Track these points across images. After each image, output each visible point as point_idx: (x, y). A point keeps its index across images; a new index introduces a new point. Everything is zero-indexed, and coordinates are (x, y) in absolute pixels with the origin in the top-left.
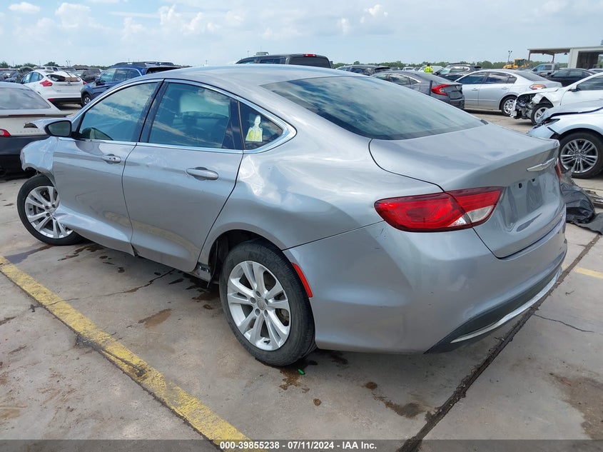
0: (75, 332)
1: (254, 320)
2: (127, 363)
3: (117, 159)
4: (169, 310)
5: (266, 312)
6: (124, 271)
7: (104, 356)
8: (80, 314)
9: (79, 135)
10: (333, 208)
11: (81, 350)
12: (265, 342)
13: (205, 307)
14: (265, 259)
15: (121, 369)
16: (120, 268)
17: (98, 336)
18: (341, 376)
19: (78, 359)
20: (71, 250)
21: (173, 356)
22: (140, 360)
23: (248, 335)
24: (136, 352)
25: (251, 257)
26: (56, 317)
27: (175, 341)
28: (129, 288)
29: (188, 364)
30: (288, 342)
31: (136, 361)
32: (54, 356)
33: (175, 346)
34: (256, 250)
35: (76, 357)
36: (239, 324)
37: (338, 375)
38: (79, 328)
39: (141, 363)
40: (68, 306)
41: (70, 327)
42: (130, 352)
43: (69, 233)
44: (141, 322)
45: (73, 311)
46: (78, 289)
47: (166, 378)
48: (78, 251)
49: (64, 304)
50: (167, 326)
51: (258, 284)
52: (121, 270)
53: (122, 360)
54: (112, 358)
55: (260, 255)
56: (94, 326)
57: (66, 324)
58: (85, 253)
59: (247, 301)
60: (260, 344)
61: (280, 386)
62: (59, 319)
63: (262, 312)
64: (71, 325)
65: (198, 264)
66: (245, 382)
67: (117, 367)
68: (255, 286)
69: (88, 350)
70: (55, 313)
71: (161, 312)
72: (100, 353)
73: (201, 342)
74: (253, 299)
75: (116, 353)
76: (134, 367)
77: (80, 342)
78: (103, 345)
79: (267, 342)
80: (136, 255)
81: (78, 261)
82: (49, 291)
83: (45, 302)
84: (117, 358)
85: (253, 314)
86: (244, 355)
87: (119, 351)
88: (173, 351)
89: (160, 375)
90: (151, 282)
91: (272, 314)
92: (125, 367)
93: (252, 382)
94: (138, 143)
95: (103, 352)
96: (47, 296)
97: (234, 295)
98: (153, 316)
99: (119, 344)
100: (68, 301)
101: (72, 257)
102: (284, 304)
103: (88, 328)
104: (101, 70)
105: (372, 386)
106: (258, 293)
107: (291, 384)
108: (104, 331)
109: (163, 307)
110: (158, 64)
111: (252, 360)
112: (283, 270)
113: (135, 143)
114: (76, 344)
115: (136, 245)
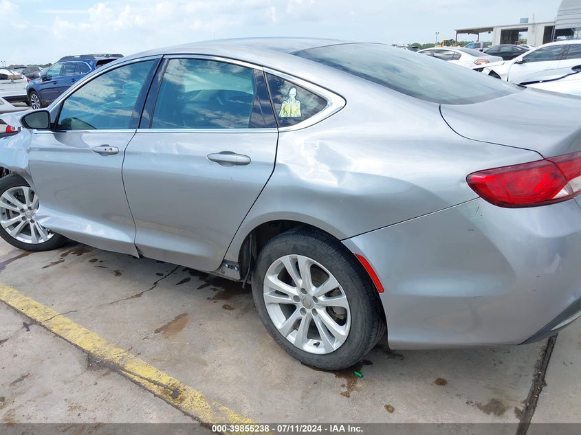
0: (83, 351)
1: (299, 321)
2: (155, 383)
3: (114, 150)
4: (185, 315)
5: (314, 311)
6: (121, 275)
7: (127, 378)
8: (83, 329)
9: (59, 126)
10: (414, 187)
11: (96, 372)
12: (315, 344)
13: (225, 307)
14: (314, 252)
15: (151, 391)
16: (115, 271)
17: (113, 354)
18: (403, 375)
19: (96, 383)
20: (55, 255)
21: (208, 369)
22: (169, 378)
23: (292, 338)
24: (162, 369)
25: (296, 251)
26: (57, 335)
27: (203, 350)
28: (132, 293)
29: (227, 378)
30: (347, 344)
31: (165, 379)
32: (65, 383)
33: (205, 357)
34: (301, 241)
35: (92, 382)
36: (279, 326)
37: (401, 374)
38: (88, 346)
39: (172, 382)
40: (67, 320)
41: (76, 346)
42: (155, 370)
43: (50, 236)
44: (157, 331)
45: (75, 326)
46: (75, 300)
47: (207, 398)
48: (63, 255)
49: (62, 319)
50: (189, 333)
51: (304, 280)
52: (118, 273)
53: (149, 380)
54: (137, 379)
55: (308, 247)
56: (105, 342)
57: (70, 342)
58: (71, 258)
59: (289, 300)
60: (309, 347)
61: (342, 394)
62: (60, 337)
63: (309, 311)
64: (77, 343)
65: (224, 261)
66: (299, 393)
67: (145, 389)
68: (300, 282)
69: (105, 371)
70: (54, 330)
71: (177, 318)
72: (120, 373)
73: (234, 349)
74: (296, 298)
75: (139, 372)
76: (166, 387)
77: (93, 362)
78: (121, 364)
79: (317, 345)
80: (141, 256)
81: (65, 267)
82: (41, 305)
83: (38, 319)
84: (141, 377)
85: (297, 314)
86: (288, 361)
87: (141, 369)
88: (205, 364)
89: (199, 394)
90: (155, 283)
91: (322, 313)
92: (154, 388)
93: (308, 393)
94: (138, 130)
95: (124, 372)
96: (39, 310)
97: (271, 294)
98: (170, 324)
99: (139, 360)
100: (66, 314)
101: (57, 263)
102: (341, 301)
103: (98, 345)
104: (40, 68)
105: (441, 382)
106: (303, 290)
107: (352, 390)
108: (117, 346)
109: (178, 312)
110: (107, 56)
111: (298, 365)
112: (340, 263)
113: (134, 131)
114: (89, 366)
115: (141, 246)
